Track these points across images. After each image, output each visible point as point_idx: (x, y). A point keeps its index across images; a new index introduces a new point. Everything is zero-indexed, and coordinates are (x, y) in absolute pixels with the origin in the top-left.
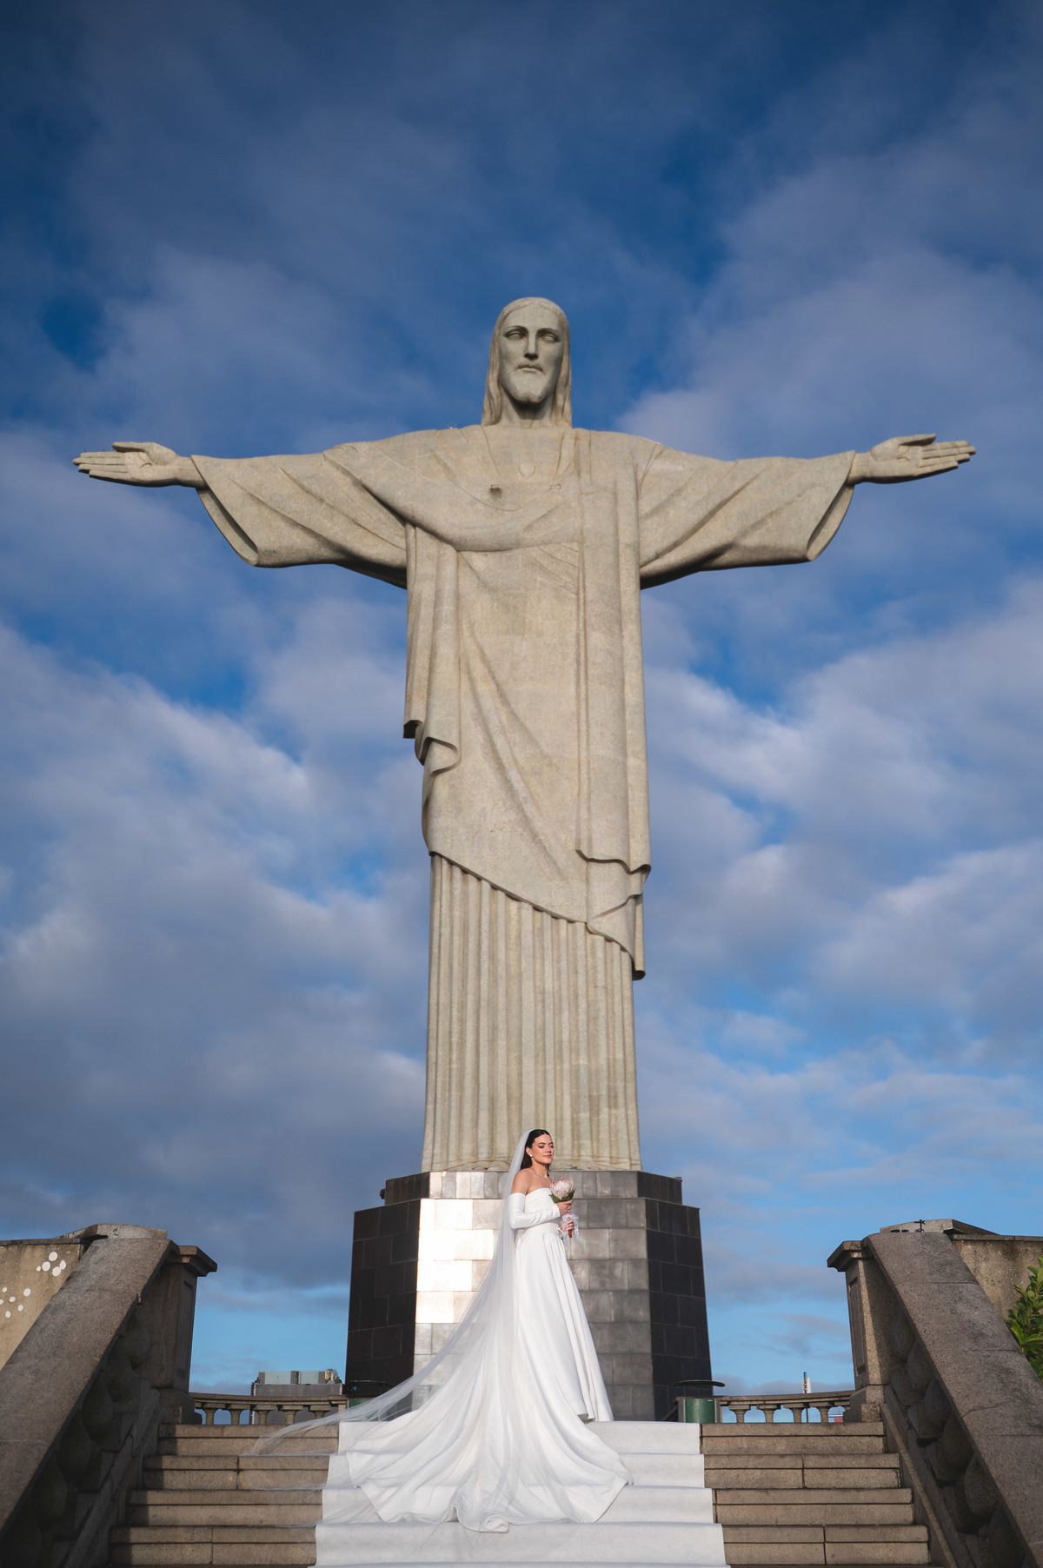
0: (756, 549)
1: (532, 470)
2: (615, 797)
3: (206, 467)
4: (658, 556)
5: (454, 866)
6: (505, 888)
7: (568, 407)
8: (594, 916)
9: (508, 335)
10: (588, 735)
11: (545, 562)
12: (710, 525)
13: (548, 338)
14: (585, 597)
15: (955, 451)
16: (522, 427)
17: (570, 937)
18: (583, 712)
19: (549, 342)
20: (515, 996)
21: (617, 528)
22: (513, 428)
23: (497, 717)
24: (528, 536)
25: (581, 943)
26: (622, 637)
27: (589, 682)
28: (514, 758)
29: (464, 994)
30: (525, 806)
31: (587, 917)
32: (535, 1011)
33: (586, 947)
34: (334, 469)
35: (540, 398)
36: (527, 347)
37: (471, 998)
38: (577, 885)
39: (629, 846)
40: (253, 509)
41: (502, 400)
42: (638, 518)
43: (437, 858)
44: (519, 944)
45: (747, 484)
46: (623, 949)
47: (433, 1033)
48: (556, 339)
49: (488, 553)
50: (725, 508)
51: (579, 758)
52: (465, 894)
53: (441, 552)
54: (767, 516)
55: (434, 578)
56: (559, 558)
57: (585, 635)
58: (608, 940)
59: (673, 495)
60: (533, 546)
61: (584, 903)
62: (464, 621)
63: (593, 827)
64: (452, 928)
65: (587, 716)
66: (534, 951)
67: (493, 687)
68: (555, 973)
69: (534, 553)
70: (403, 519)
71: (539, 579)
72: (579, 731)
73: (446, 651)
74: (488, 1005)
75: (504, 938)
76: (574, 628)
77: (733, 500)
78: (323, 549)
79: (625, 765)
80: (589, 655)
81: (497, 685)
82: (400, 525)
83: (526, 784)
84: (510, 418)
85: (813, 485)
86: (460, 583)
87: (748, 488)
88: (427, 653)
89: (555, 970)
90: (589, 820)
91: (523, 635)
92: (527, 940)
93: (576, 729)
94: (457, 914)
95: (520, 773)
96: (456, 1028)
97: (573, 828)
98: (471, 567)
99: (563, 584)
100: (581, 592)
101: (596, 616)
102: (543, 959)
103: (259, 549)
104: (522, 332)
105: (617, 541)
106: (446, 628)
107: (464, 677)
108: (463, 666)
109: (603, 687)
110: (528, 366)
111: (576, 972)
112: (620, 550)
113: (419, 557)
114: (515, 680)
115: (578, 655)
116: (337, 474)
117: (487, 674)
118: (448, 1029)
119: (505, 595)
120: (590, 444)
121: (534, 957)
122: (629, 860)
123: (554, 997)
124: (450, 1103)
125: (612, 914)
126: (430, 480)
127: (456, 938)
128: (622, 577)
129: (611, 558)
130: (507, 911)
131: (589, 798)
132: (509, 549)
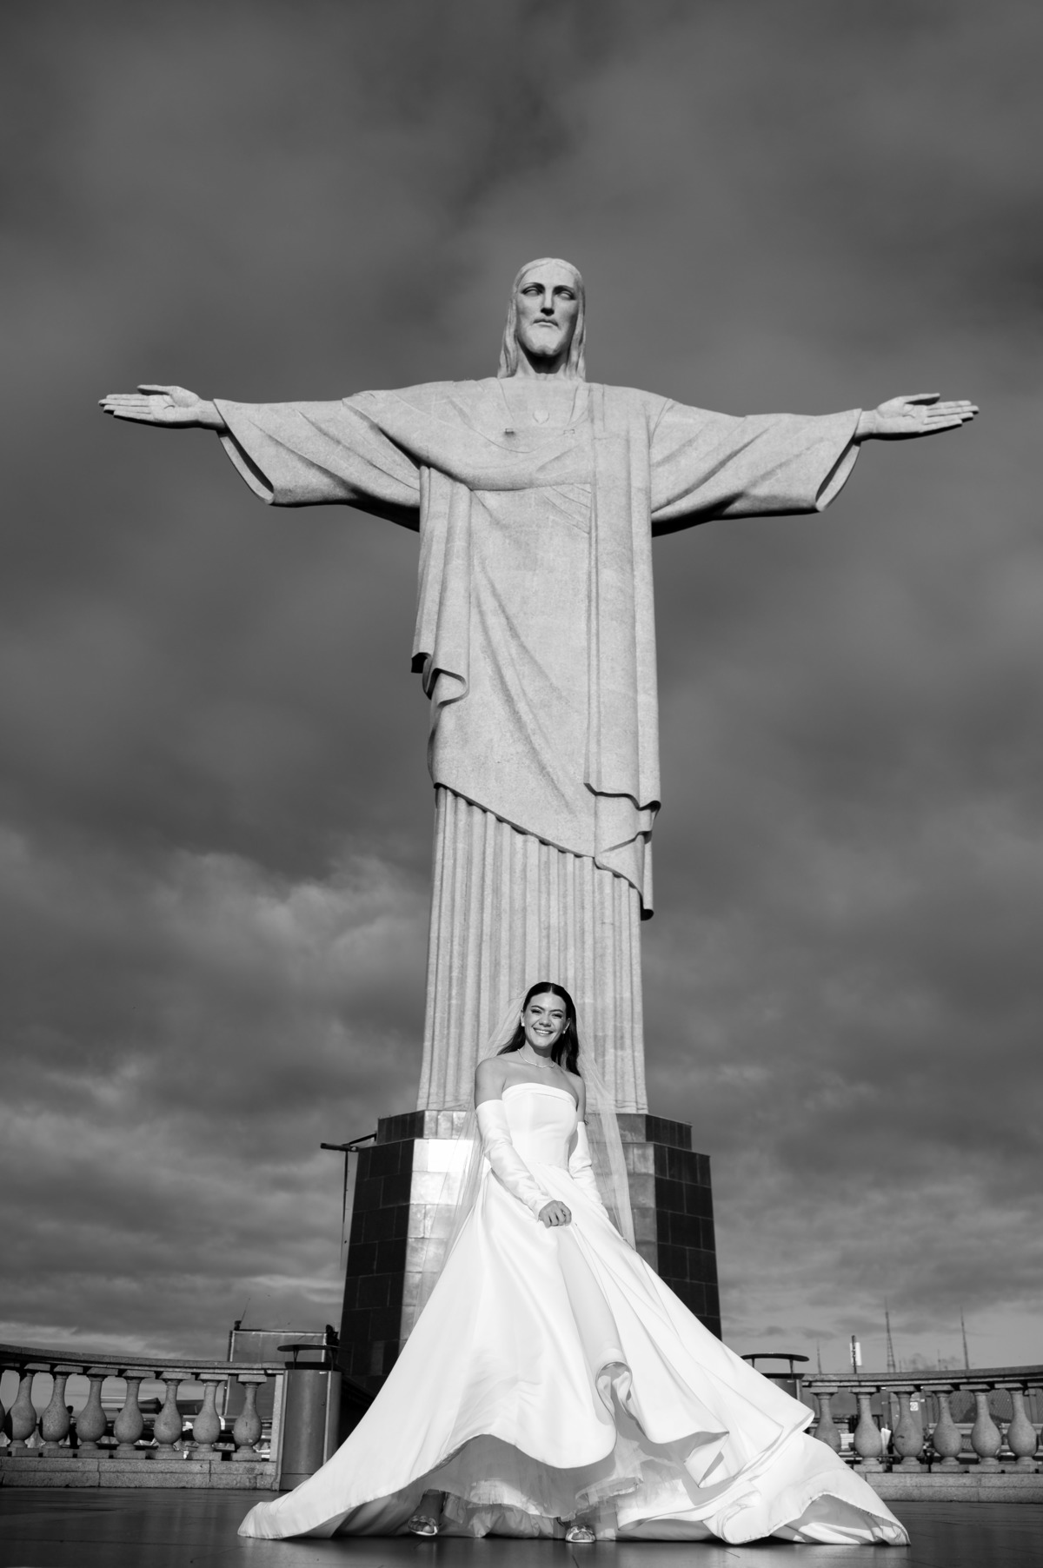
0: (765, 499)
1: (546, 417)
2: (626, 731)
3: (228, 410)
4: (669, 503)
5: (459, 798)
6: (510, 820)
7: (581, 364)
8: (602, 850)
9: (525, 292)
10: (598, 669)
11: (558, 502)
12: (720, 475)
13: (564, 295)
14: (597, 536)
15: (959, 410)
16: (537, 379)
17: (577, 872)
18: (594, 646)
19: (565, 299)
20: (518, 932)
21: (629, 473)
22: (529, 378)
23: (507, 649)
24: (541, 476)
25: (588, 877)
26: (633, 576)
27: (600, 617)
28: (523, 690)
29: (466, 928)
30: (532, 738)
31: (595, 852)
32: (540, 947)
33: (593, 882)
34: (352, 414)
35: (555, 351)
36: (543, 303)
37: (473, 932)
38: (586, 819)
39: (638, 781)
40: (271, 450)
41: (518, 354)
42: (650, 466)
43: (442, 789)
44: (524, 878)
45: (757, 437)
46: (631, 885)
47: (432, 968)
48: (572, 297)
49: (501, 492)
50: (735, 458)
51: (589, 692)
52: (470, 825)
53: (455, 491)
54: (777, 468)
55: (447, 516)
56: (571, 497)
57: (597, 572)
58: (617, 875)
59: (684, 445)
60: (546, 486)
61: (592, 838)
62: (475, 557)
63: (602, 760)
64: (455, 860)
65: (598, 651)
66: (540, 885)
67: (503, 621)
68: (561, 909)
69: (548, 492)
70: (418, 460)
71: (551, 517)
72: (589, 665)
73: (457, 585)
74: (491, 939)
75: (509, 871)
76: (585, 565)
77: (743, 452)
78: (338, 490)
79: (635, 700)
80: (600, 591)
81: (507, 619)
82: (414, 467)
83: (535, 716)
84: (525, 371)
85: (821, 440)
86: (473, 520)
87: (758, 441)
88: (437, 587)
89: (561, 905)
90: (599, 753)
91: (535, 570)
92: (533, 874)
93: (586, 664)
94: (460, 846)
95: (529, 705)
96: (456, 962)
97: (582, 761)
98: (483, 505)
99: (575, 523)
100: (593, 531)
101: (608, 554)
102: (549, 894)
103: (275, 487)
104: (540, 289)
105: (629, 485)
106: (457, 563)
107: (474, 611)
108: (473, 599)
109: (614, 622)
110: (544, 321)
111: (583, 908)
112: (632, 494)
113: (432, 496)
114: (525, 614)
115: (590, 592)
116: (355, 419)
117: (498, 608)
118: (448, 964)
119: (517, 532)
120: (603, 395)
121: (540, 891)
122: (639, 796)
123: (559, 932)
124: (448, 1040)
125: (621, 849)
126: (446, 423)
127: (459, 870)
128: (633, 519)
129: (623, 501)
130: (512, 844)
131: (599, 732)
132: (524, 488)
